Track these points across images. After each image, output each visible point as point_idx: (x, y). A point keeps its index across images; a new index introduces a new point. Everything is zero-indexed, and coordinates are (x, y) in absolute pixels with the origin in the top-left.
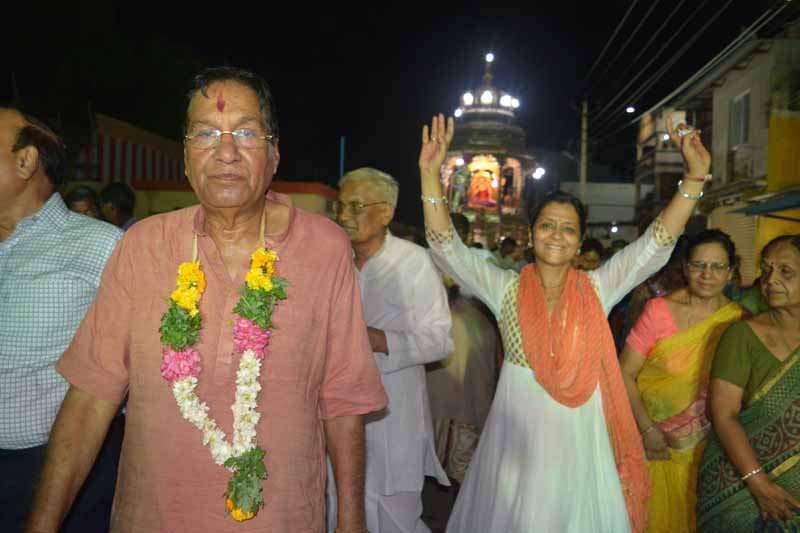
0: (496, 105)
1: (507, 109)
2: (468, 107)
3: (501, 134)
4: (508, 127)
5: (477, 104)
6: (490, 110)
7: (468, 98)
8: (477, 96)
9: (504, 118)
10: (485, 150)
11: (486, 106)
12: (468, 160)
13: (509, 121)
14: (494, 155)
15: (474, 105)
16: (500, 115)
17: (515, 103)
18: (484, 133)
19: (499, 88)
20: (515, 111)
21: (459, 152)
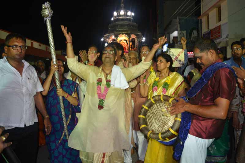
0: (126, 15)
1: (130, 16)
2: (115, 17)
3: (129, 25)
4: (131, 23)
5: (119, 15)
6: (124, 17)
7: (115, 14)
8: (118, 12)
9: (130, 20)
10: (122, 32)
11: (122, 16)
12: (117, 36)
13: (131, 21)
14: (126, 34)
15: (118, 16)
16: (127, 18)
17: (133, 14)
18: (122, 26)
19: (126, 9)
20: (133, 17)
21: (113, 34)
